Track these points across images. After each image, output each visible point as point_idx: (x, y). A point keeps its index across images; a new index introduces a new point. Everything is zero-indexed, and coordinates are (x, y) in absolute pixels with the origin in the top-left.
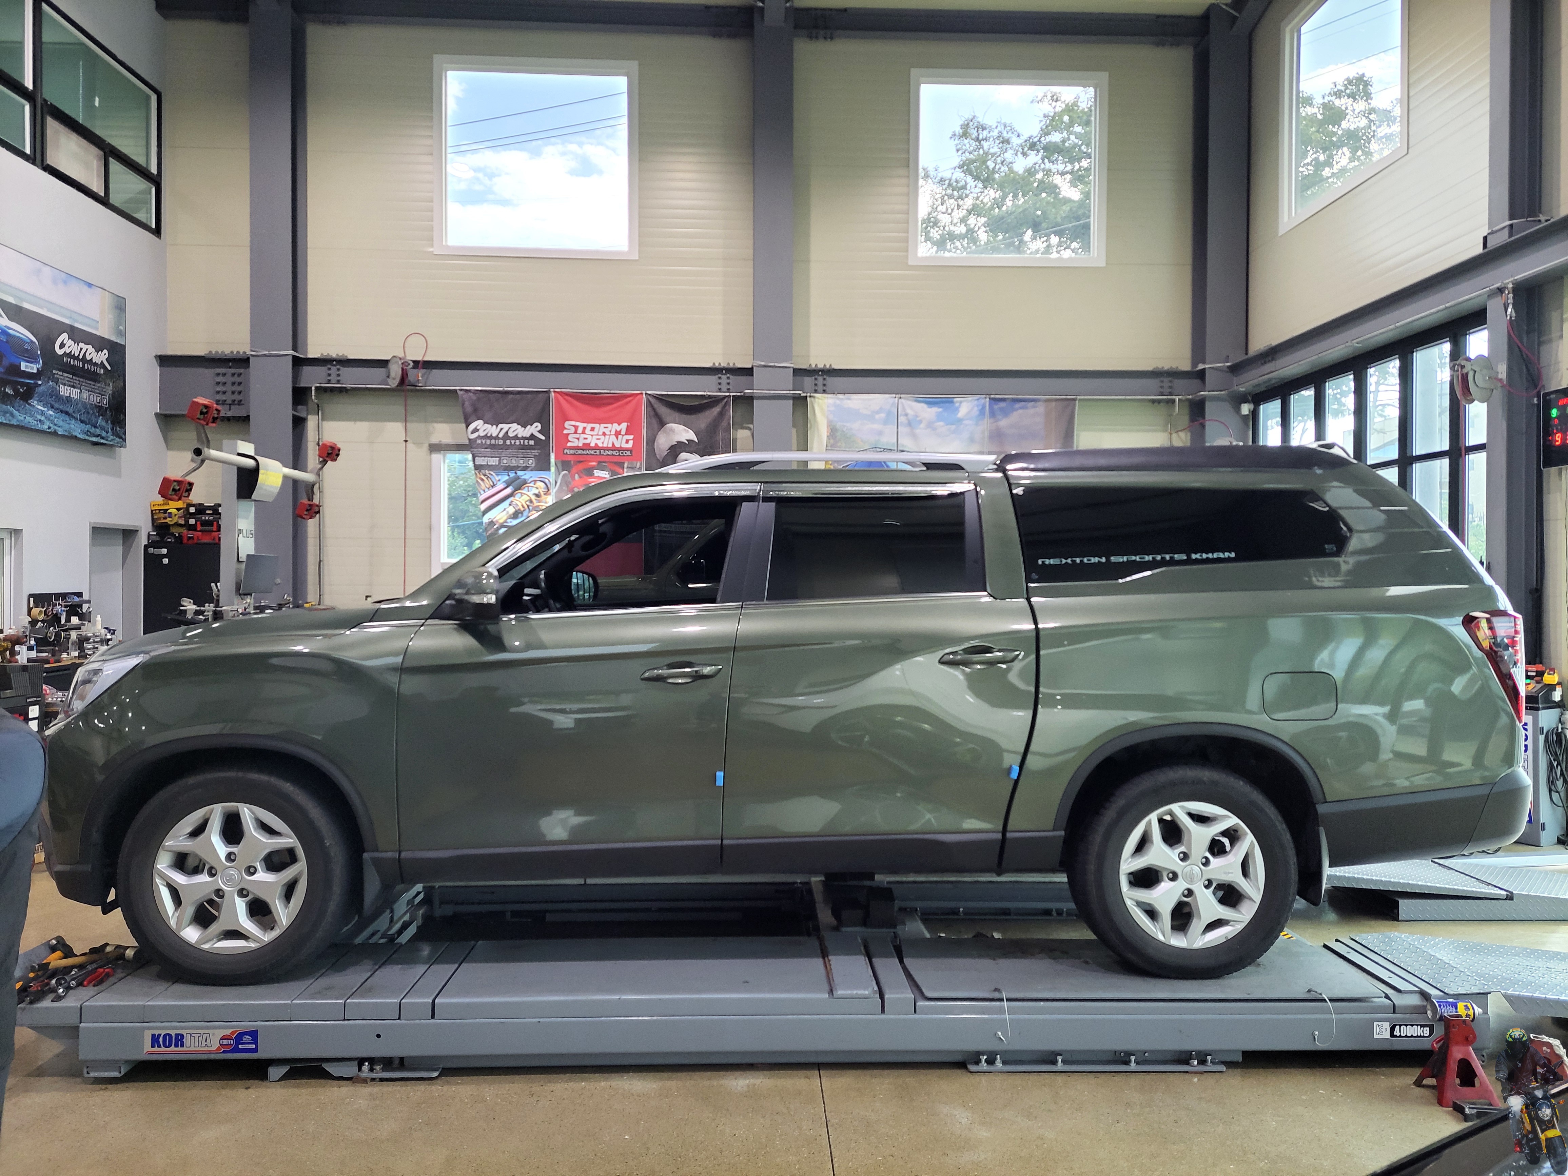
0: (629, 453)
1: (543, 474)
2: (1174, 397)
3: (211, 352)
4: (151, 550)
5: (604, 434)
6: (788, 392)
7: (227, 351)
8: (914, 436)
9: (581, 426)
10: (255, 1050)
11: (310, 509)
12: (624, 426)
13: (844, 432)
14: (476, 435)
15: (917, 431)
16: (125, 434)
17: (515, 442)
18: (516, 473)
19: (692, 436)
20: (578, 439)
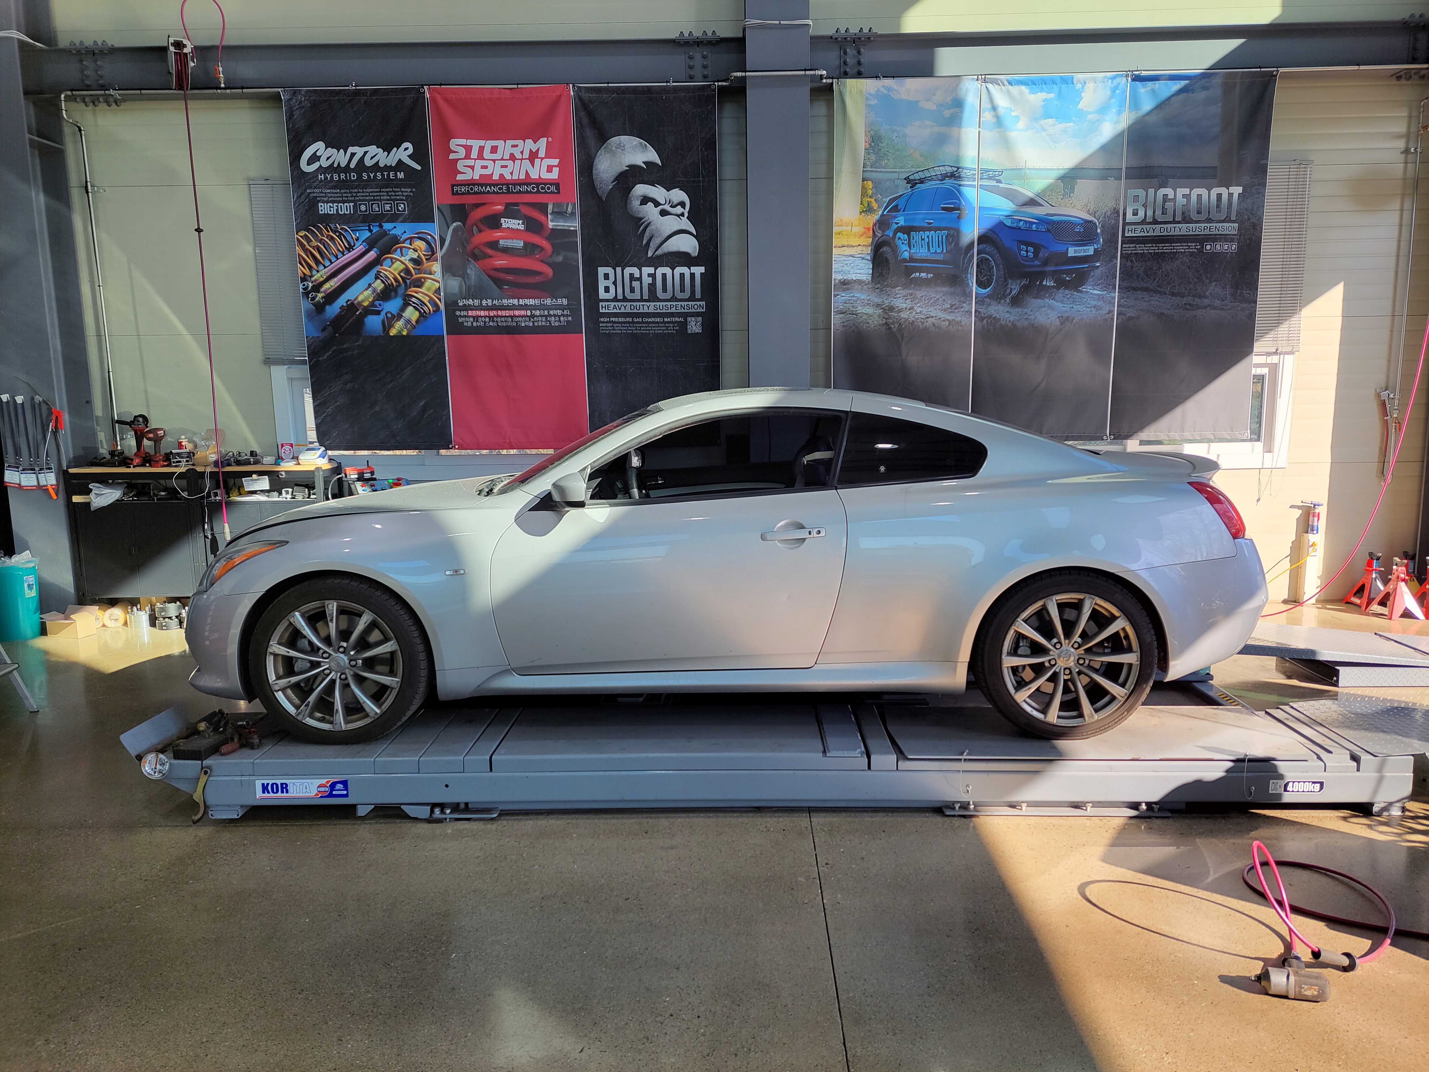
0: (553, 188)
1: (424, 227)
5: (512, 157)
6: (803, 73)
9: (476, 144)
12: (543, 143)
13: (892, 141)
14: (315, 166)
17: (375, 176)
18: (381, 226)
19: (652, 156)
20: (472, 168)
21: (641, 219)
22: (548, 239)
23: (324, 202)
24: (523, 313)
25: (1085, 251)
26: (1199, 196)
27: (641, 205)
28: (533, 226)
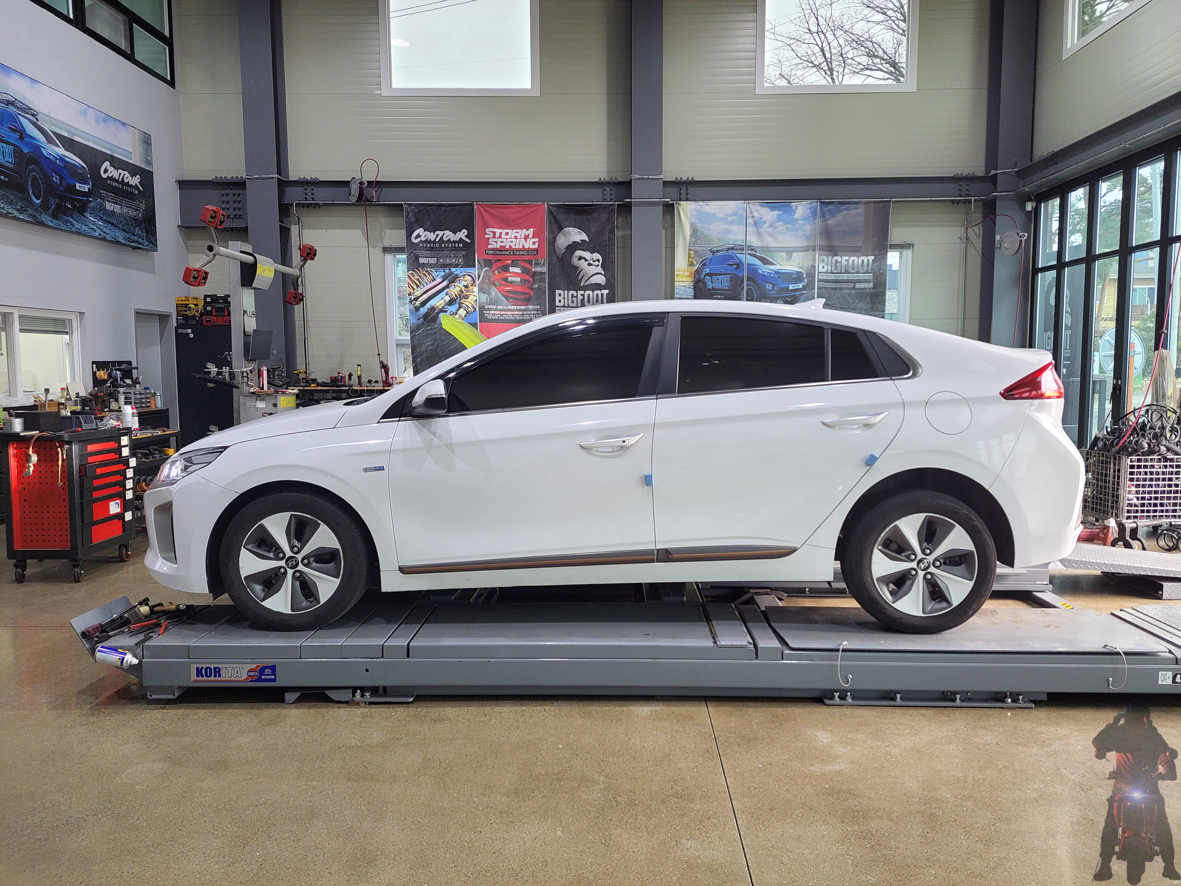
0: (535, 252)
1: (469, 270)
2: (971, 198)
3: (216, 177)
4: (180, 331)
5: (516, 238)
6: (659, 200)
7: (229, 177)
8: (759, 234)
9: (498, 231)
10: (274, 680)
11: (296, 297)
12: (531, 231)
13: (703, 231)
14: (418, 240)
15: (762, 230)
16: (156, 242)
17: (448, 245)
18: (450, 270)
19: (585, 237)
20: (496, 242)
21: (578, 267)
22: (531, 277)
23: (422, 257)
24: (518, 313)
25: (798, 286)
26: (853, 261)
27: (579, 260)
28: (525, 271)
